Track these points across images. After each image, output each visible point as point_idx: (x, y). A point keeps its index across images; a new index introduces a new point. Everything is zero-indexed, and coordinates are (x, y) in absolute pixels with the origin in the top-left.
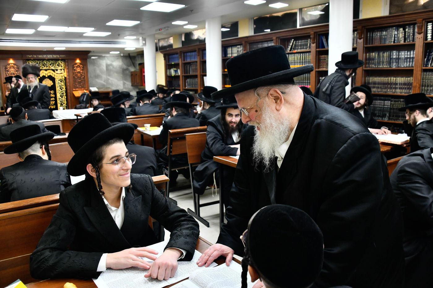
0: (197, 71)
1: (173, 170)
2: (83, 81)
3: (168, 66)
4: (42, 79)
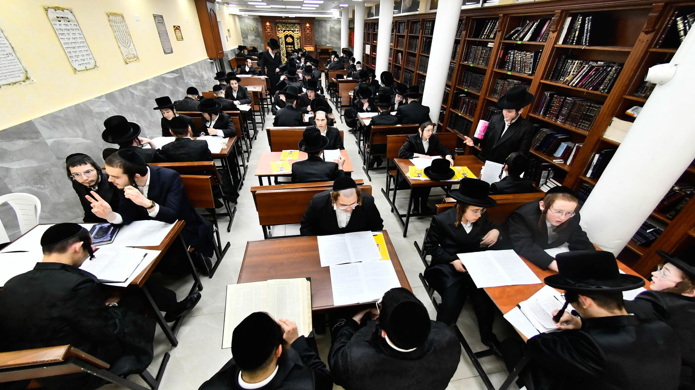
4: (286, 37)
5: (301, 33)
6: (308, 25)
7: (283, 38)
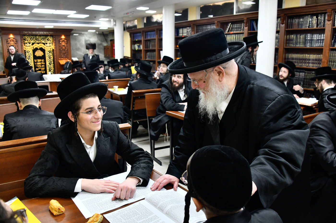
0: (155, 47)
1: (134, 121)
2: (67, 52)
3: (133, 43)
4: (35, 50)
5: (55, 45)
6: (63, 37)
7: (31, 52)
